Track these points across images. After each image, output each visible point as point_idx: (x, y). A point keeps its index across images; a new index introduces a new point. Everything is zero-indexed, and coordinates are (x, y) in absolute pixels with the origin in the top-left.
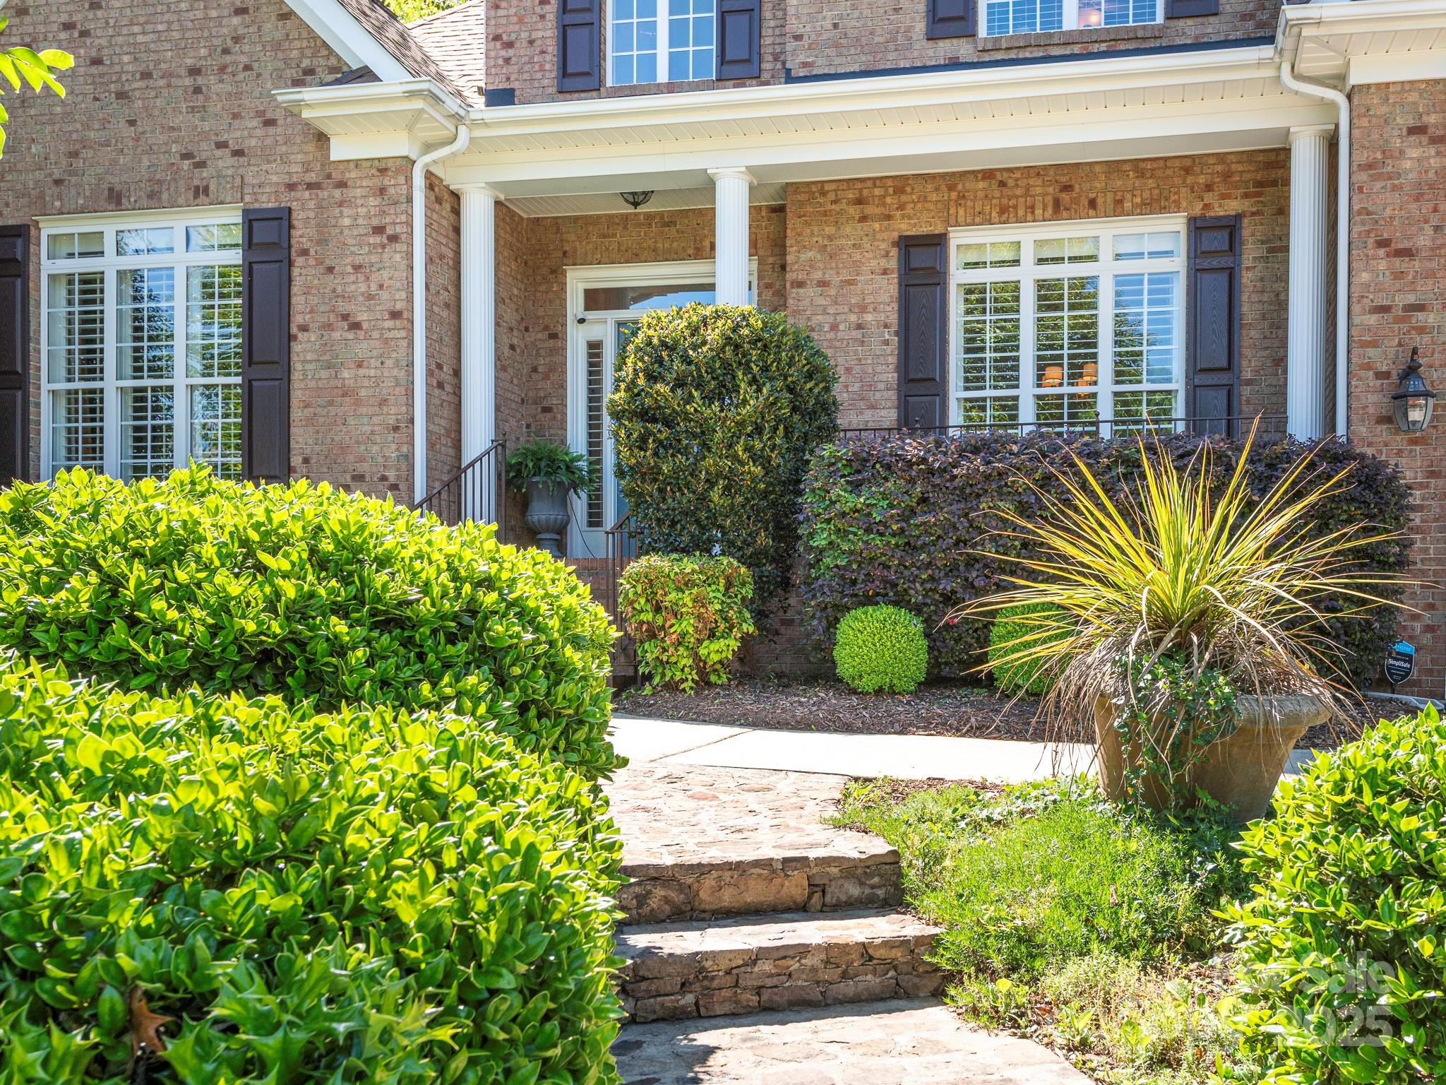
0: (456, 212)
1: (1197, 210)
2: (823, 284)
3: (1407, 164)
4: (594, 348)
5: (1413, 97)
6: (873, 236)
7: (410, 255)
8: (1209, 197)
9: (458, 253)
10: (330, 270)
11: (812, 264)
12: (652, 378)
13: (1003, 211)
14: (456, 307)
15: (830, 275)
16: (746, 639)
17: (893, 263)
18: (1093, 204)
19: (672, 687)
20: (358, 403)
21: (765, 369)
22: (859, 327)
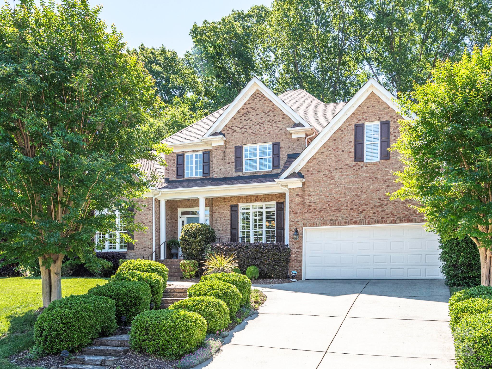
0: (159, 203)
1: (277, 201)
2: (219, 213)
3: (296, 200)
4: (183, 222)
5: (297, 190)
6: (226, 205)
7: (152, 212)
8: (279, 199)
9: (160, 210)
10: (140, 215)
11: (217, 209)
12: (185, 235)
13: (247, 201)
14: (159, 219)
15: (220, 211)
16: (197, 272)
17: (230, 209)
18: (261, 200)
19: (187, 278)
20: (145, 235)
21: (201, 233)
22: (224, 220)
